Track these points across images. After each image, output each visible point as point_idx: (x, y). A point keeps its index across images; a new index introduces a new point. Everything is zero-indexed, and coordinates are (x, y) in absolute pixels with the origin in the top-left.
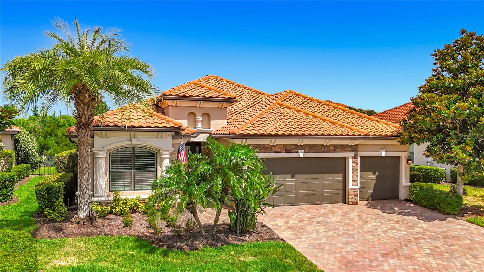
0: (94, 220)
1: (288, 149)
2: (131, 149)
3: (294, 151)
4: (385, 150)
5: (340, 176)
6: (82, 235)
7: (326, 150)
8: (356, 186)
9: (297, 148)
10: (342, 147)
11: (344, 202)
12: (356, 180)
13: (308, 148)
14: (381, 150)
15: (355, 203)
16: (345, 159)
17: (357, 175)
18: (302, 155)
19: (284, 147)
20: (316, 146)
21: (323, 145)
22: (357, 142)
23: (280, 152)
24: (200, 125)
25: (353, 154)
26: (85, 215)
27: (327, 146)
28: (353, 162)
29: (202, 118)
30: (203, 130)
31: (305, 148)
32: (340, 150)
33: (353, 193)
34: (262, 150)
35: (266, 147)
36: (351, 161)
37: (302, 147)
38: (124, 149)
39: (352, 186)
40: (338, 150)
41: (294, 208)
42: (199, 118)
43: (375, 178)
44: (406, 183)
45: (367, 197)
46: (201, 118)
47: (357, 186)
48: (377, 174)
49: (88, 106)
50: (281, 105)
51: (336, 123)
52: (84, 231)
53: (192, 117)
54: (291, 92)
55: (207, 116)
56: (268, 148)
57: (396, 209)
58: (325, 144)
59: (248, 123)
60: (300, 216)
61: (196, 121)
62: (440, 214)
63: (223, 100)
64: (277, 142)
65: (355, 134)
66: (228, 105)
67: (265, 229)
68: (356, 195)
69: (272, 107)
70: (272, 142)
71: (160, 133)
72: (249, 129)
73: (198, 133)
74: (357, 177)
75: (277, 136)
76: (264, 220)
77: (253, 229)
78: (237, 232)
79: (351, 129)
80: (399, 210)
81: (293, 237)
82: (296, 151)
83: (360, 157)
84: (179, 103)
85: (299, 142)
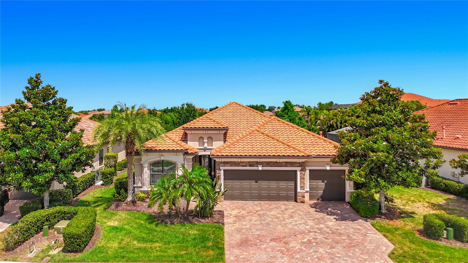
0: (135, 202)
1: (251, 164)
2: (162, 161)
4: (329, 166)
5: (292, 183)
6: (127, 210)
7: (279, 166)
8: (303, 190)
9: (257, 163)
10: (292, 163)
11: (296, 201)
12: (303, 186)
13: (265, 164)
14: (326, 166)
15: (303, 202)
16: (296, 171)
17: (304, 182)
18: (260, 168)
19: (248, 163)
20: (272, 163)
22: (303, 160)
23: (246, 166)
24: (206, 145)
25: (300, 168)
26: (130, 200)
28: (301, 173)
30: (208, 147)
31: (263, 164)
32: (290, 166)
33: (301, 195)
34: (233, 165)
35: (236, 163)
36: (299, 173)
37: (262, 164)
38: (158, 161)
39: (300, 190)
40: (288, 165)
41: (255, 203)
42: (206, 141)
43: (324, 185)
44: (350, 189)
45: (318, 198)
46: (207, 141)
48: (326, 181)
50: (258, 131)
51: (290, 146)
52: (129, 208)
53: (201, 139)
55: (211, 139)
56: (237, 164)
57: (329, 209)
58: (278, 161)
59: (226, 147)
60: (252, 209)
61: (204, 142)
62: (358, 216)
63: (220, 129)
64: (242, 160)
65: (300, 155)
66: (224, 132)
67: (219, 216)
68: (303, 197)
69: (250, 133)
70: (239, 160)
71: (175, 153)
72: (225, 152)
73: (205, 150)
74: (304, 184)
75: (241, 157)
76: (227, 210)
77: (210, 216)
78: (199, 216)
79: (299, 151)
80: (331, 210)
81: (232, 222)
82: (257, 165)
83: (309, 170)
84: (193, 132)
85: (259, 160)
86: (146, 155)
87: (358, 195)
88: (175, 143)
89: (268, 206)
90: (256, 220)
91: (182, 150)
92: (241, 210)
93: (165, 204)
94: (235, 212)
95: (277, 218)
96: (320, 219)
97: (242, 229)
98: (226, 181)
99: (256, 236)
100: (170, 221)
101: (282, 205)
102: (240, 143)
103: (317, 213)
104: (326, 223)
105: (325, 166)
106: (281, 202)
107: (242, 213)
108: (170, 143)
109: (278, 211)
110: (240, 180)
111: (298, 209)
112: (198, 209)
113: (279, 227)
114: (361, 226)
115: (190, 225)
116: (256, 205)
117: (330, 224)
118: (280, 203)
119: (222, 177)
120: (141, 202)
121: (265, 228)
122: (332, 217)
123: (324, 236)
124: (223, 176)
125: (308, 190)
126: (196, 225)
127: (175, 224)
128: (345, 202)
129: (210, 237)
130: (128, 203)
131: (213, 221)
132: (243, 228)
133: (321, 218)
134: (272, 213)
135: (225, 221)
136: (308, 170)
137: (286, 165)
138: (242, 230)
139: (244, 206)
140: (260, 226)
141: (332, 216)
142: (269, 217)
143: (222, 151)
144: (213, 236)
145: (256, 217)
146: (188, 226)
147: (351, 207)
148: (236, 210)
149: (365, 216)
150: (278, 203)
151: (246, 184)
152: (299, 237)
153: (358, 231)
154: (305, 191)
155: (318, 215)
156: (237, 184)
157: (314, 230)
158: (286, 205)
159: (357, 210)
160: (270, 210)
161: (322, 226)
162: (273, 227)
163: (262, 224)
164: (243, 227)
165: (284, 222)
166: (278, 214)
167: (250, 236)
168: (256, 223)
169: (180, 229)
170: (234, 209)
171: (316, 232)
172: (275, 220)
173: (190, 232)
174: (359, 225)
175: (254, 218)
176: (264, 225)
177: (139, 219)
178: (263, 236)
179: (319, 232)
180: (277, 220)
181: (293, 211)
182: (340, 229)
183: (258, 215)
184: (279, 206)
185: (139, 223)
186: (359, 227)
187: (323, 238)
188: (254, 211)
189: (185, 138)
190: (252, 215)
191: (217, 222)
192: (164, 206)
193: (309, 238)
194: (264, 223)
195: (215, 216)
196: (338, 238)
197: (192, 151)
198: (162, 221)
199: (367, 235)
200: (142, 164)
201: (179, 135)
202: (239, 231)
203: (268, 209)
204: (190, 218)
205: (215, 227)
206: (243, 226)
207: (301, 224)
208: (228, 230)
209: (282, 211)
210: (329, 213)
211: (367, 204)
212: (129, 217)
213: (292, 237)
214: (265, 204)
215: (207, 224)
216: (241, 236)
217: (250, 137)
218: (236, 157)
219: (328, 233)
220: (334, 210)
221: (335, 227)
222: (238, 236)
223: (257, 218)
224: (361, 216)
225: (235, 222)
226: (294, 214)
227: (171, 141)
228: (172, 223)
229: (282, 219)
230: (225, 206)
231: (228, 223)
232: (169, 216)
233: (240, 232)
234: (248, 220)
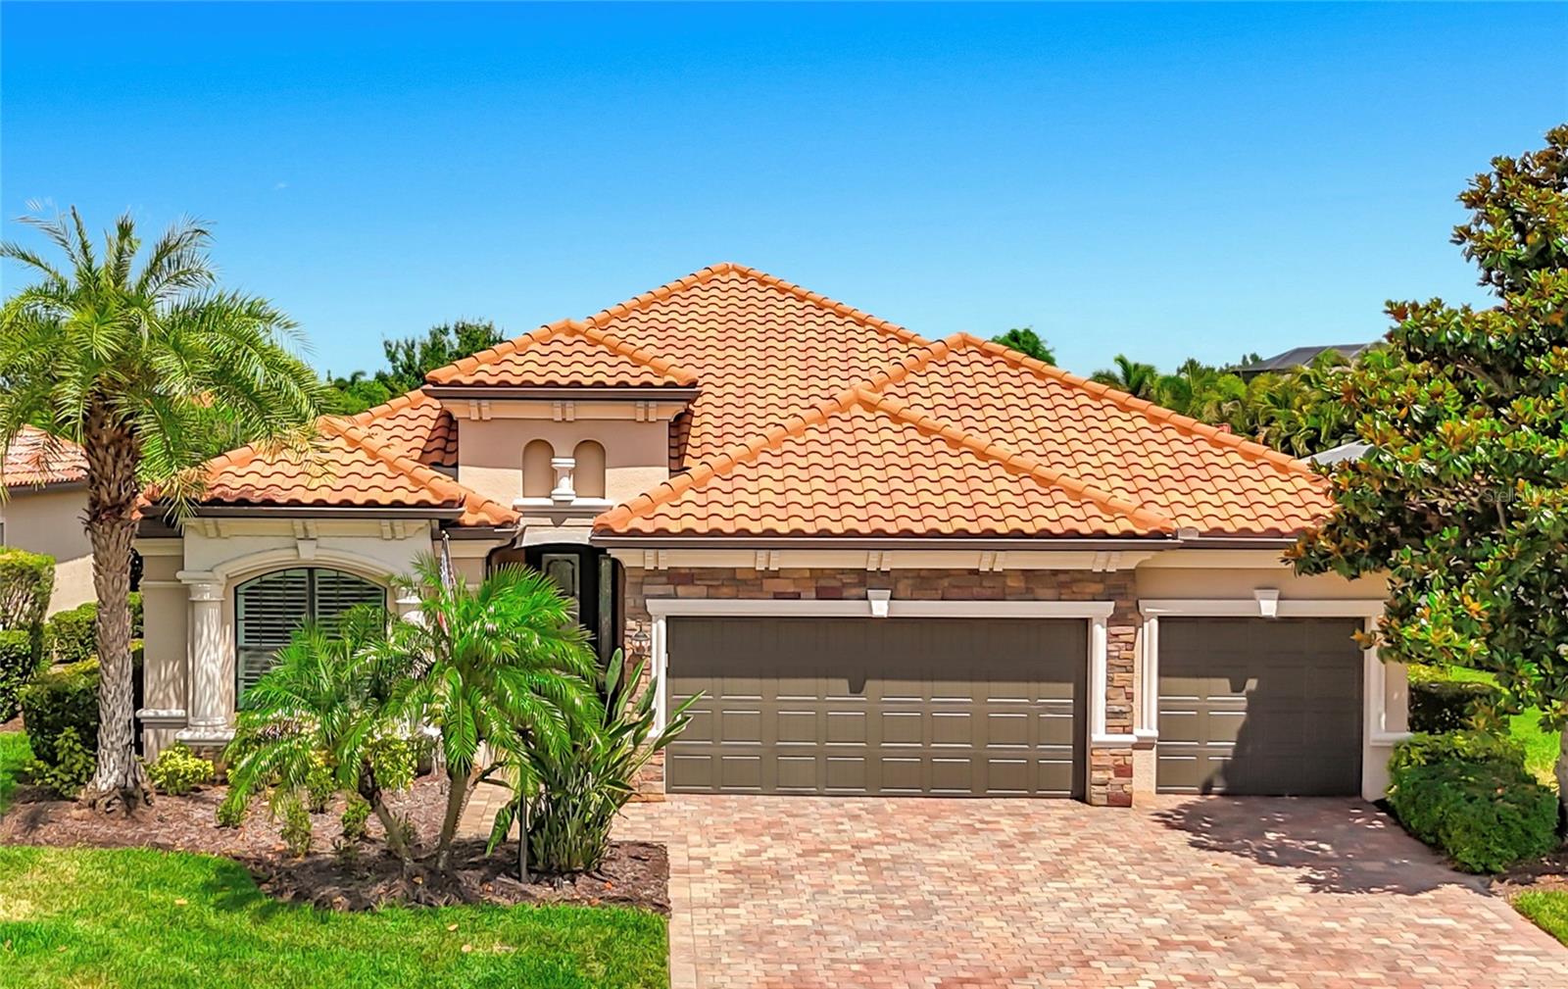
0: (142, 799)
1: (827, 586)
2: (305, 573)
3: (854, 591)
4: (1276, 594)
5: (1062, 695)
6: (92, 842)
7: (988, 593)
8: (1124, 732)
9: (864, 581)
10: (1062, 578)
11: (1081, 796)
12: (1124, 709)
13: (910, 582)
14: (1257, 593)
15: (1123, 802)
16: (1085, 624)
17: (1128, 690)
18: (880, 607)
19: (811, 578)
20: (948, 576)
21: (976, 572)
22: (1130, 561)
23: (797, 597)
24: (565, 487)
25: (1108, 608)
26: (112, 780)
27: (992, 574)
28: (1112, 638)
29: (573, 461)
30: (578, 502)
31: (897, 580)
32: (1050, 593)
33: (1109, 761)
34: (725, 590)
35: (738, 576)
36: (1099, 634)
37: (888, 581)
38: (282, 574)
39: (1107, 733)
40: (1040, 592)
41: (847, 806)
42: (564, 462)
43: (1245, 704)
44: (1387, 730)
45: (1203, 776)
46: (570, 463)
47: (1131, 733)
48: (1252, 684)
49: (118, 454)
50: (870, 407)
51: (1053, 483)
52: (102, 830)
53: (539, 454)
54: (966, 342)
55: (593, 452)
56: (745, 582)
57: (1271, 836)
58: (984, 568)
59: (683, 489)
60: (832, 836)
61: (554, 471)
62: (1440, 869)
63: (646, 395)
64: (779, 561)
65: (1112, 529)
66: (670, 411)
67: (639, 866)
68: (1125, 771)
69: (825, 418)
70: (760, 561)
71: (386, 522)
72: (675, 513)
73: (559, 514)
74: (1130, 697)
75: (770, 540)
76: (683, 840)
77: (588, 865)
78: (519, 871)
79: (1104, 507)
80: (1279, 839)
81: (711, 900)
82: (861, 591)
83: (1161, 619)
84: (489, 410)
85: (871, 562)
86: (212, 532)
87: (1435, 758)
88: (382, 468)
89: (920, 819)
90: (851, 888)
91: (421, 504)
92: (767, 839)
93: (322, 811)
94: (730, 852)
95: (975, 878)
96: (1225, 885)
97: (772, 933)
98: (678, 681)
99: (855, 967)
100: (348, 895)
101: (1003, 814)
102: (764, 470)
103: (1204, 853)
104: (1259, 904)
105: (1253, 598)
106: (998, 804)
107: (771, 853)
108: (356, 467)
109: (981, 844)
110: (761, 675)
111: (1095, 837)
112: (514, 834)
113: (989, 922)
114: (1460, 916)
115: (467, 912)
116: (855, 818)
117: (1282, 906)
118: (989, 807)
119: (659, 661)
120: (176, 800)
121: (905, 926)
122: (1291, 874)
123: (1250, 967)
124: (664, 656)
125: (1155, 733)
126: (505, 911)
127: (381, 908)
128: (1363, 804)
129: (581, 973)
130: (101, 803)
131: (600, 890)
132: (781, 927)
133: (1229, 877)
134: (944, 856)
135: (676, 890)
136: (1155, 623)
137: (1029, 590)
138: (773, 938)
139: (782, 824)
140: (879, 917)
141: (1293, 869)
142: (930, 875)
143: (658, 510)
144: (599, 969)
145: (853, 873)
146: (453, 917)
147: (1398, 823)
148: (739, 837)
149: (1479, 868)
150: (978, 808)
151: (797, 696)
152: (1105, 969)
153: (1445, 942)
154: (1132, 739)
155: (1208, 866)
156: (744, 696)
157: (1192, 938)
158: (1026, 816)
159: (1432, 839)
160: (931, 841)
161: (1234, 916)
162: (952, 924)
163: (891, 907)
164: (777, 922)
165: (1018, 897)
166: (980, 858)
167: (819, 965)
168: (853, 903)
169: (406, 931)
170: (723, 838)
171: (1203, 947)
172: (961, 889)
173: (466, 949)
174: (1445, 913)
175: (843, 880)
176: (902, 913)
177: (159, 884)
178: (895, 967)
179: (1221, 944)
180: (975, 888)
181: (1066, 843)
182: (1340, 929)
183: (866, 862)
184: (982, 822)
185: (163, 905)
186: (1448, 922)
187: (1245, 975)
188: (844, 843)
189: (444, 450)
190: (830, 865)
191: (625, 900)
192: (316, 824)
193: (1162, 977)
194: (899, 902)
195: (613, 866)
196: (1336, 974)
197: (483, 517)
198: (300, 896)
199: (1499, 958)
200: (186, 591)
201: (409, 435)
202: (753, 941)
203: (920, 835)
204: (470, 878)
205: (613, 922)
206: (780, 917)
207: (1115, 907)
208: (691, 940)
209: (1003, 845)
210: (1273, 854)
211: (1491, 800)
212: (102, 877)
213: (1068, 970)
214: (904, 813)
215: (572, 907)
216: (768, 967)
217: (825, 439)
218: (742, 541)
219: (1270, 950)
220: (1302, 840)
221: (1314, 923)
222: (749, 966)
223: (858, 877)
224: (1455, 870)
225: (729, 900)
226: (1071, 860)
227: (361, 455)
228: (360, 905)
229: (1003, 883)
230: (673, 821)
231: (691, 906)
232: (346, 868)
233: (760, 945)
234: (809, 890)
